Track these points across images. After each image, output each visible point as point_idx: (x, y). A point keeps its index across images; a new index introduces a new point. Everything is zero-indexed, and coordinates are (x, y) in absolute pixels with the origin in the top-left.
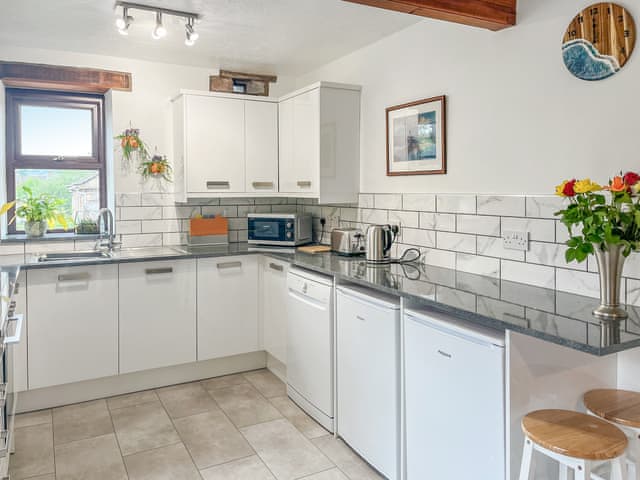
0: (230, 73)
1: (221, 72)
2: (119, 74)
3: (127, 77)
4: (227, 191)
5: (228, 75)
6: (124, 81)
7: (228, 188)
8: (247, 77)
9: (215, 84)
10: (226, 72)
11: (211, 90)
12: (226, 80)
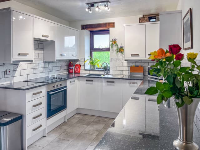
0: (147, 15)
1: (143, 16)
2: (112, 23)
3: (114, 23)
4: (138, 57)
5: (146, 16)
6: (112, 25)
7: (139, 56)
8: (154, 15)
9: (141, 20)
10: (145, 15)
11: (140, 22)
12: (146, 18)
